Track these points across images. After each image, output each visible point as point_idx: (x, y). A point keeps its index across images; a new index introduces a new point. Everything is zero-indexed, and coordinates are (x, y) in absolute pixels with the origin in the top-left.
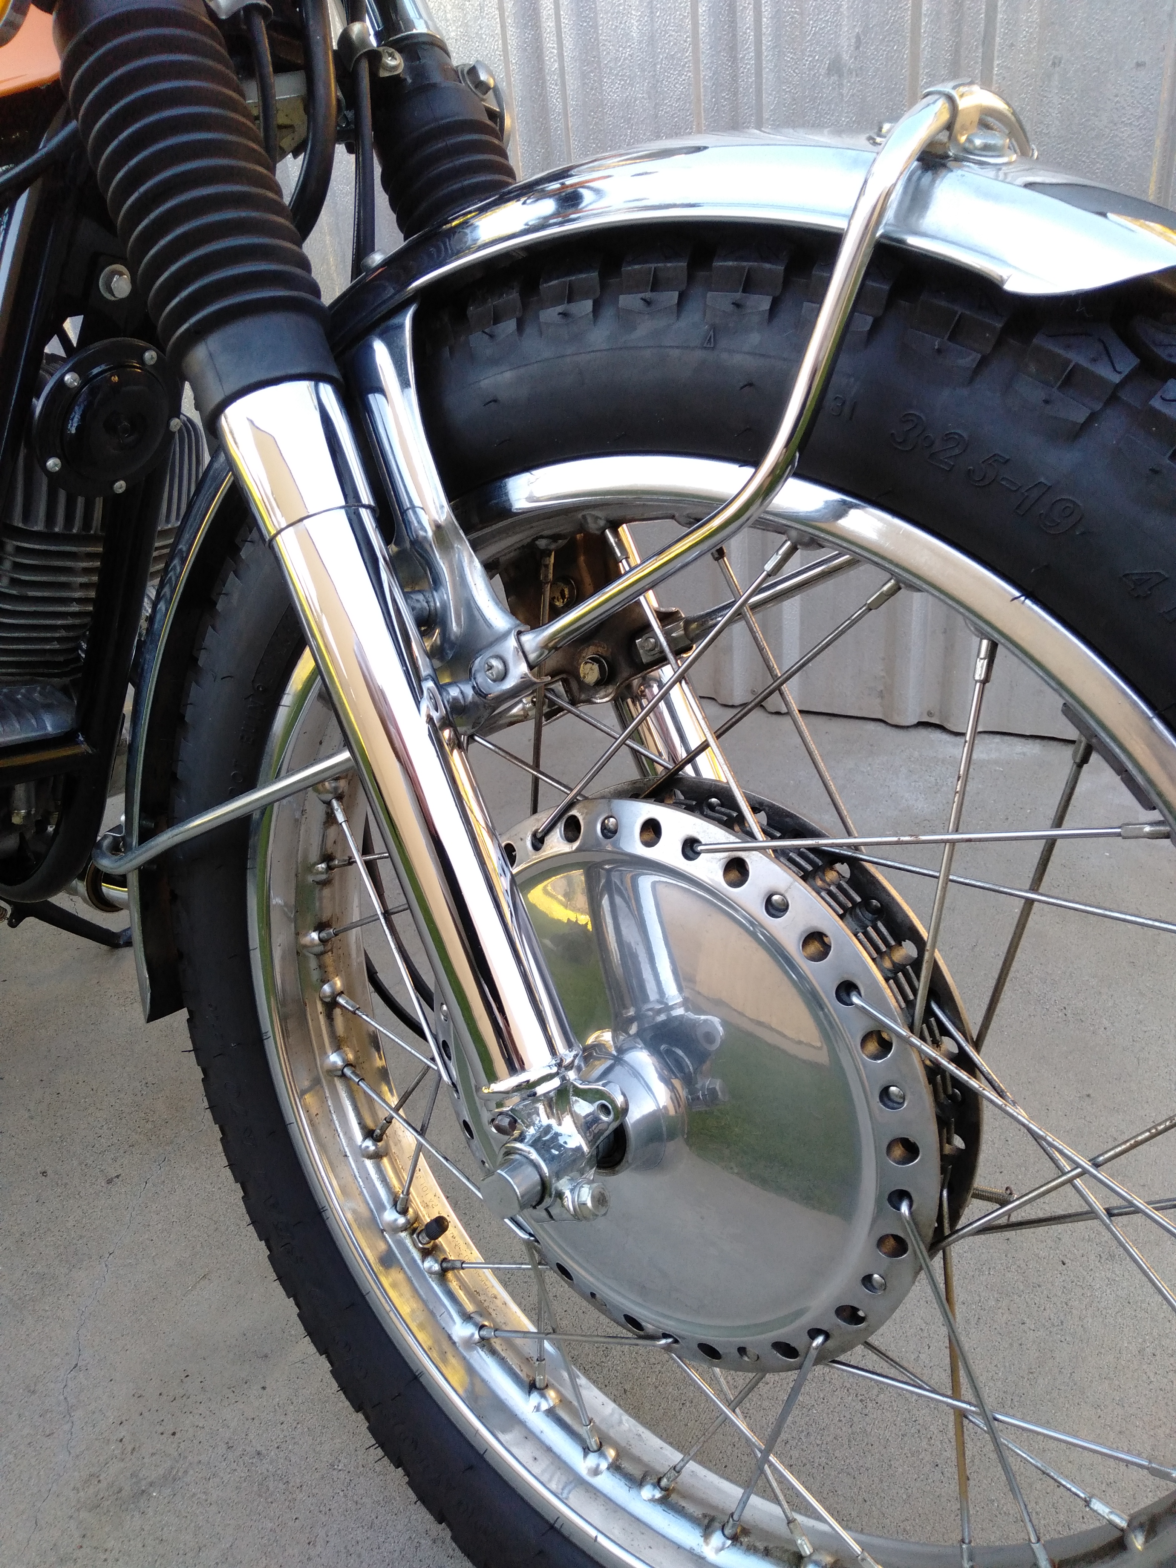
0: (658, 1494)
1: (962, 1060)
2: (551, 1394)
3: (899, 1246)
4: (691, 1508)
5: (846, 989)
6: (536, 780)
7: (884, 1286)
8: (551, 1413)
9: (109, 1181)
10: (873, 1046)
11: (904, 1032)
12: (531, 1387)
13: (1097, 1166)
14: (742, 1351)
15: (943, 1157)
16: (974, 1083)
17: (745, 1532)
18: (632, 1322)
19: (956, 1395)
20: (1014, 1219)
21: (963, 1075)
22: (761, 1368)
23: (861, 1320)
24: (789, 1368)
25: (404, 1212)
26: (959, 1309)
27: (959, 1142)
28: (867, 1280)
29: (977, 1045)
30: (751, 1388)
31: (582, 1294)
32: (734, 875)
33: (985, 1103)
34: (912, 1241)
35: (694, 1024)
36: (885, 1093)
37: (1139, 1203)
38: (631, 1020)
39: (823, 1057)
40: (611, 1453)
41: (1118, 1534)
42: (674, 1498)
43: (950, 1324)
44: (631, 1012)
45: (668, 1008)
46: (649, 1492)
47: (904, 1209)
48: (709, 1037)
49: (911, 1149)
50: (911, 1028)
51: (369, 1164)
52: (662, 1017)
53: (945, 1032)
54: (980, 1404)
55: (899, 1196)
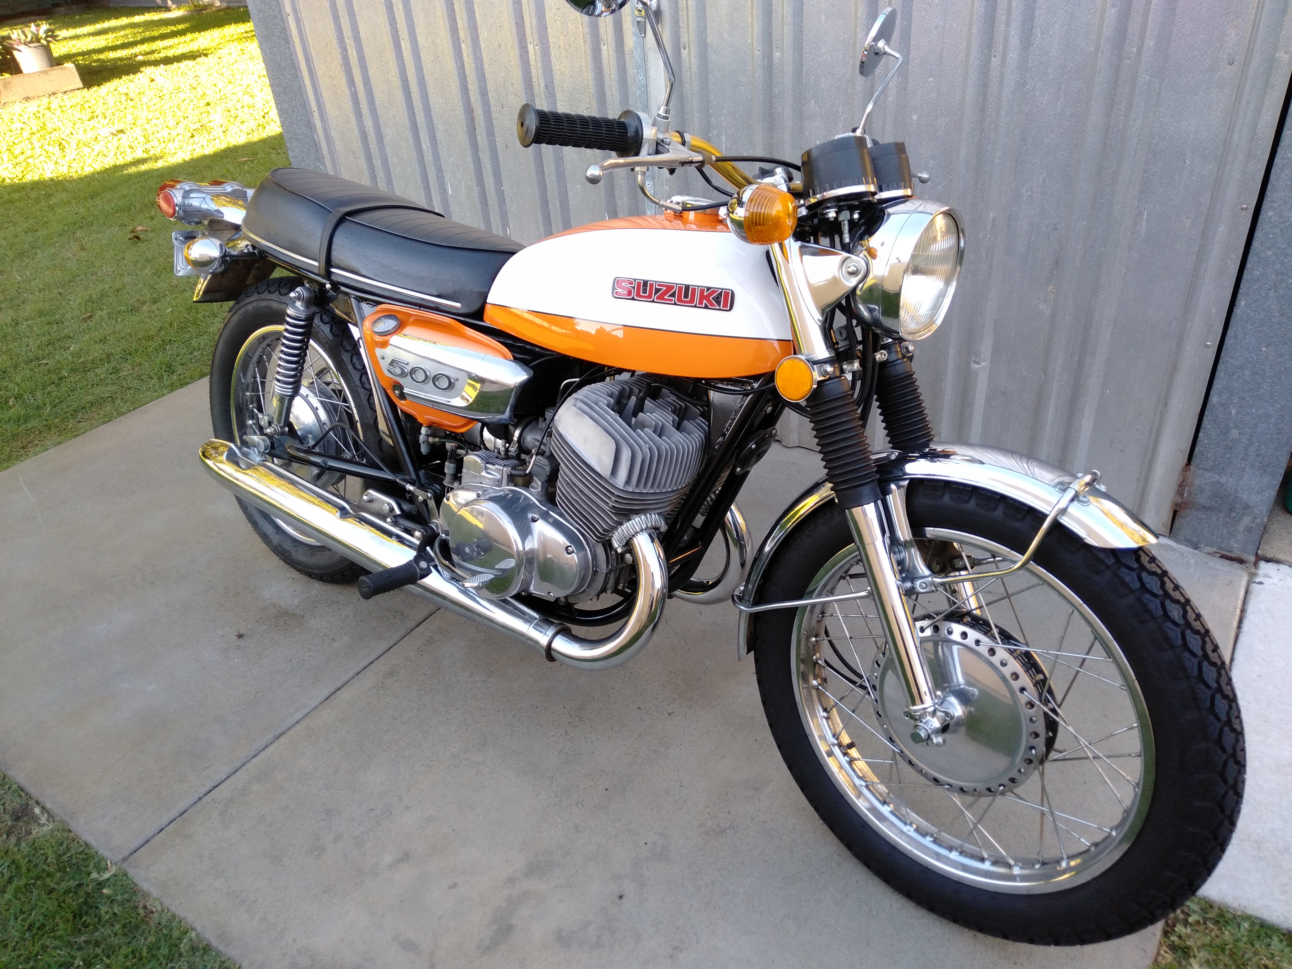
0: (932, 839)
1: (1054, 711)
2: (892, 806)
3: (1030, 761)
4: (944, 845)
5: (1023, 690)
6: (915, 605)
7: (1025, 773)
8: (892, 812)
9: (669, 714)
10: (1029, 706)
11: (1038, 703)
12: (884, 803)
13: (1090, 744)
14: (975, 790)
15: (1047, 739)
16: (1058, 719)
17: (964, 852)
18: (936, 780)
19: (1042, 806)
20: (1066, 757)
21: (1054, 717)
22: (980, 795)
23: (1015, 782)
24: (991, 796)
25: (837, 739)
26: (1046, 777)
27: (1051, 734)
28: (1019, 771)
29: (1059, 706)
30: (974, 802)
31: (917, 771)
32: (991, 653)
33: (1060, 725)
34: (1035, 761)
35: (968, 691)
36: (1031, 720)
37: (1100, 755)
38: (946, 687)
39: (1011, 703)
40: (915, 826)
41: (1087, 848)
42: (938, 841)
43: (1042, 781)
44: (947, 685)
45: (960, 685)
46: (929, 839)
47: (1034, 752)
48: (973, 695)
49: (1037, 735)
50: (1040, 701)
51: (824, 720)
52: (957, 688)
53: (1049, 702)
54: (1050, 808)
55: (1033, 748)
